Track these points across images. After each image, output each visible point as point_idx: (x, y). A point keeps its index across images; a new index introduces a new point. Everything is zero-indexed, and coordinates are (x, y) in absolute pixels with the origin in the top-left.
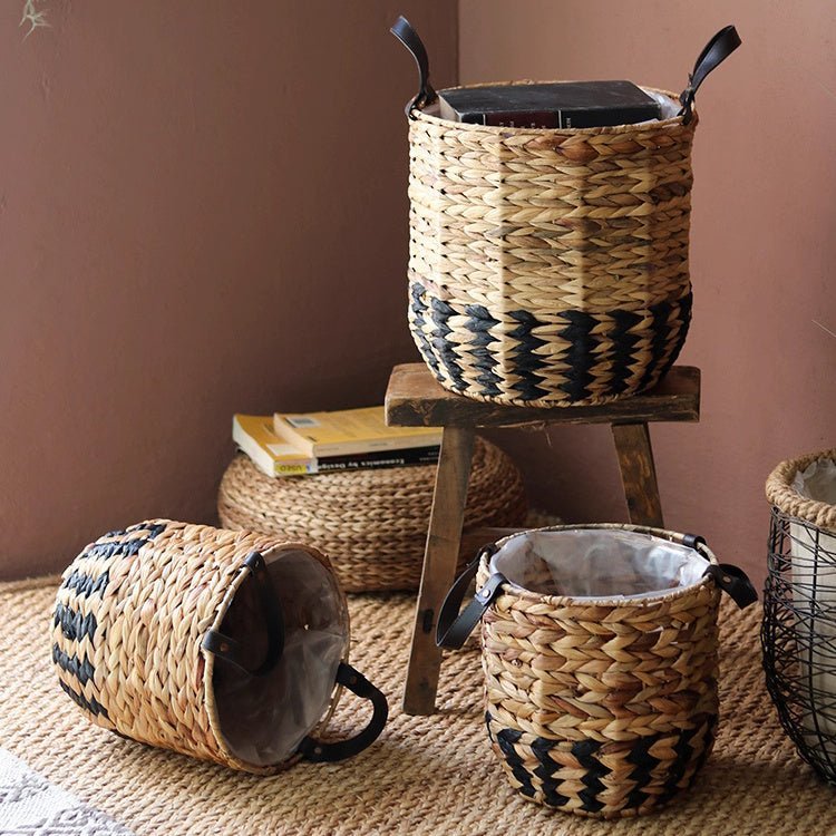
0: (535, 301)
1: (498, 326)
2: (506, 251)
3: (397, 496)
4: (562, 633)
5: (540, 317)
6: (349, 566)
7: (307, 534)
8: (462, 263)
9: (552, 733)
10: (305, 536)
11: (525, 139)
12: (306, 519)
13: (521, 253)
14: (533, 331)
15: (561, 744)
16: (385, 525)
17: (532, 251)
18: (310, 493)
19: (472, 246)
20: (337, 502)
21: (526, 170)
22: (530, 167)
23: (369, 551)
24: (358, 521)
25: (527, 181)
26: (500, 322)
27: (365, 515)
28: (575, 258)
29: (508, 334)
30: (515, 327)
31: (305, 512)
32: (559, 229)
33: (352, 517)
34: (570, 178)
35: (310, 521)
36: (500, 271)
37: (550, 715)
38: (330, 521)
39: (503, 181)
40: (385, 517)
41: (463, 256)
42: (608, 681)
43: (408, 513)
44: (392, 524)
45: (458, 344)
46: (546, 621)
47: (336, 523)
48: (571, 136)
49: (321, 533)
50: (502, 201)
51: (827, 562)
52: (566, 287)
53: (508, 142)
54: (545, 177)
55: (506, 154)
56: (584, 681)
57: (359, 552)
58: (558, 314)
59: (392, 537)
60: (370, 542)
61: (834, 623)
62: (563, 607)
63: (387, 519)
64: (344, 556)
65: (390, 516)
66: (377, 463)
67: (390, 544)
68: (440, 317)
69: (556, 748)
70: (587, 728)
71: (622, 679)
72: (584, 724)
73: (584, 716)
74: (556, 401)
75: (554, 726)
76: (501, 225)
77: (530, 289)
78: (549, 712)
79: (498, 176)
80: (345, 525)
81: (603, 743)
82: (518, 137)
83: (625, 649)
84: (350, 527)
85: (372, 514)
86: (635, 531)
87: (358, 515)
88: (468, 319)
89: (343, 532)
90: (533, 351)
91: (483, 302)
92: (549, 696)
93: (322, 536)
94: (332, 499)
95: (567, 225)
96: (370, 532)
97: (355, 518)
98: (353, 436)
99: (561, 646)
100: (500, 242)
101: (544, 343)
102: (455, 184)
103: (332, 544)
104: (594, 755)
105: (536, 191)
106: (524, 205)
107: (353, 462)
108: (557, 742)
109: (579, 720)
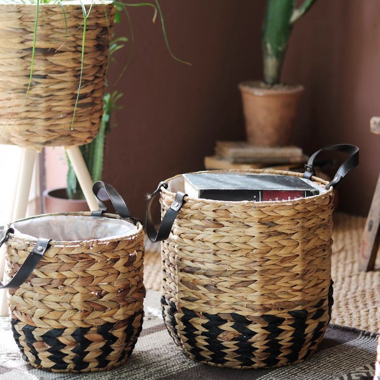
4: (93, 262)
9: (86, 324)
15: (92, 329)
37: (86, 313)
46: (84, 256)
56: (104, 287)
69: (89, 332)
70: (106, 316)
71: (124, 283)
72: (104, 314)
73: (104, 309)
75: (87, 319)
78: (86, 311)
81: (114, 323)
83: (125, 265)
92: (85, 301)
99: (93, 270)
104: (110, 331)
108: (89, 329)
109: (102, 312)
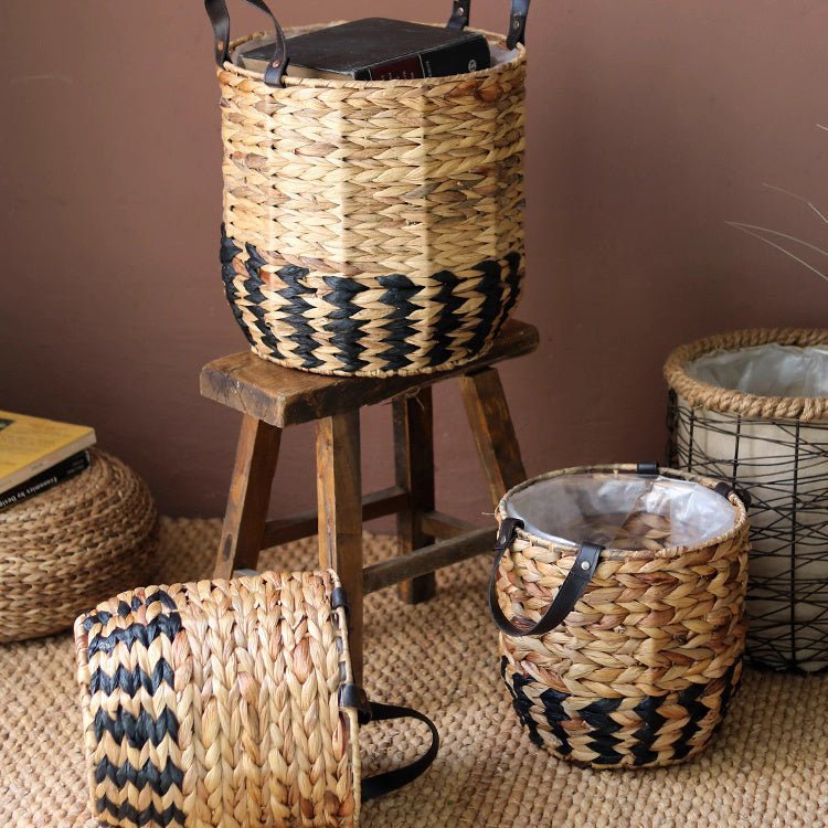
0: (454, 258)
1: (423, 293)
2: (429, 211)
3: (94, 516)
4: (675, 583)
5: (460, 274)
6: (68, 605)
7: (20, 582)
8: (373, 233)
9: (659, 689)
10: (18, 584)
11: (449, 88)
12: (16, 566)
13: (443, 212)
14: (456, 290)
15: (668, 698)
16: (98, 550)
17: (451, 206)
18: (6, 537)
19: (386, 212)
20: (41, 538)
21: (448, 120)
22: (450, 117)
23: (88, 582)
24: (72, 554)
25: (445, 133)
26: (421, 288)
27: (77, 544)
28: (488, 206)
29: (433, 299)
30: (437, 290)
31: (11, 558)
32: (476, 177)
33: (64, 550)
34: (485, 121)
35: (19, 568)
36: (423, 234)
37: (661, 671)
38: (43, 561)
39: (425, 137)
40: (95, 541)
41: (374, 225)
42: (712, 620)
43: (111, 531)
44: (103, 548)
45: (367, 322)
46: (663, 576)
47: (51, 562)
48: (486, 77)
49: (38, 577)
50: (426, 159)
51: (811, 453)
52: (481, 238)
53: (430, 93)
54: (464, 125)
55: (430, 108)
56: (692, 626)
57: (79, 587)
58: (473, 268)
59: (105, 561)
60: (88, 573)
61: (826, 511)
62: (678, 557)
63: (97, 544)
64: (64, 595)
65: (100, 539)
66: (38, 487)
67: (105, 570)
68: (345, 296)
69: (664, 703)
70: (693, 674)
71: (723, 615)
72: (689, 670)
73: (689, 662)
74: (457, 361)
75: (662, 682)
76: (423, 183)
77: (451, 247)
78: (660, 668)
79: (420, 132)
80: (60, 561)
81: (705, 685)
82: (440, 86)
83: (725, 584)
84: (66, 562)
85: (83, 541)
86: (577, 473)
87: (70, 547)
88: (382, 292)
89: (60, 569)
90: (455, 312)
91: (400, 269)
92: (659, 652)
93: (39, 580)
94: (34, 536)
95: (484, 172)
96: (87, 562)
97: (68, 551)
98: (13, 464)
99: (674, 597)
100: (423, 203)
101: (465, 300)
102: (362, 148)
103: (51, 586)
104: (698, 699)
105: (455, 141)
106: (444, 158)
107: (20, 492)
108: (665, 696)
109: (686, 668)
